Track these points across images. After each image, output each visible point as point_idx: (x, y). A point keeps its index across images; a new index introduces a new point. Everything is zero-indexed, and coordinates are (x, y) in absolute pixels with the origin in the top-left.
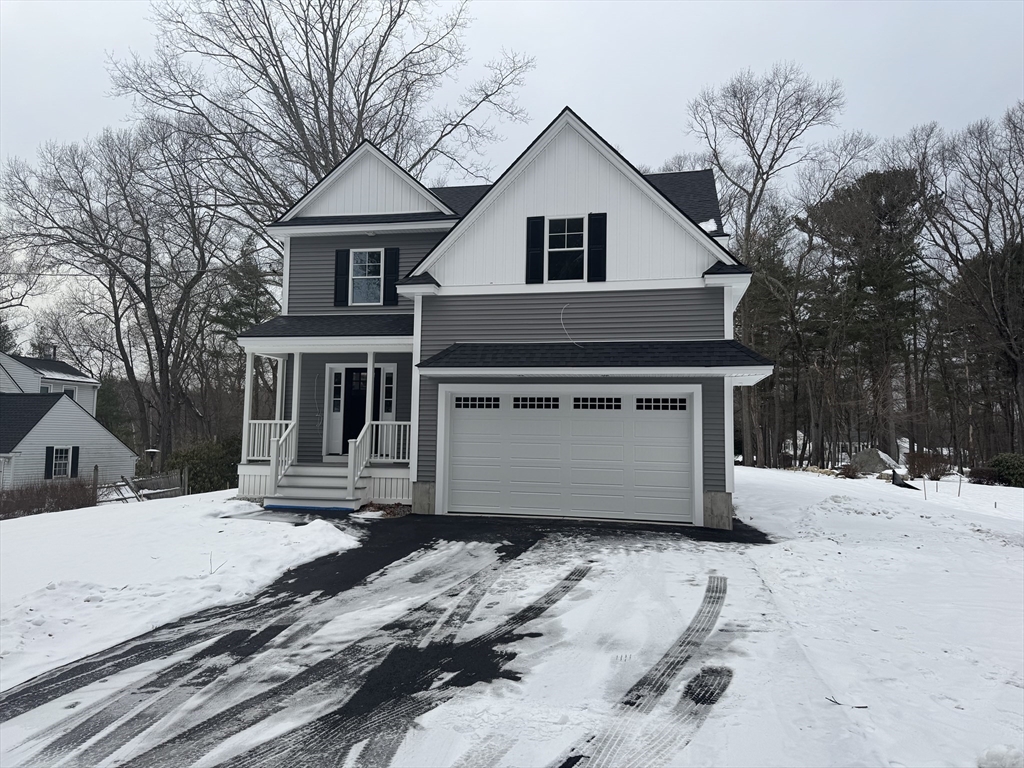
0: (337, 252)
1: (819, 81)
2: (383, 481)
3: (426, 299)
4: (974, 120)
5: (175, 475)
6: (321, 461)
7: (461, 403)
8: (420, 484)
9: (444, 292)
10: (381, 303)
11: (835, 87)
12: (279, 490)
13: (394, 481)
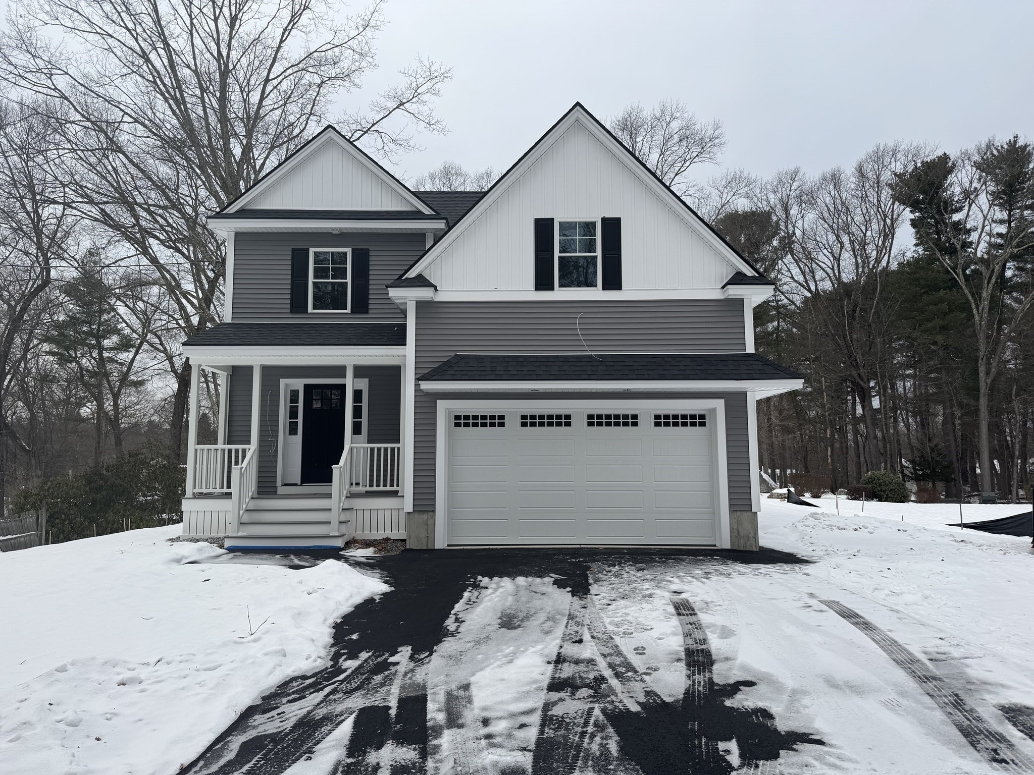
0: (294, 250)
1: (703, 122)
2: (367, 513)
3: (421, 306)
4: (828, 168)
5: (29, 518)
6: (275, 493)
7: (461, 421)
8: (416, 515)
9: (441, 297)
10: (349, 310)
11: (716, 127)
12: (242, 527)
13: (381, 513)
